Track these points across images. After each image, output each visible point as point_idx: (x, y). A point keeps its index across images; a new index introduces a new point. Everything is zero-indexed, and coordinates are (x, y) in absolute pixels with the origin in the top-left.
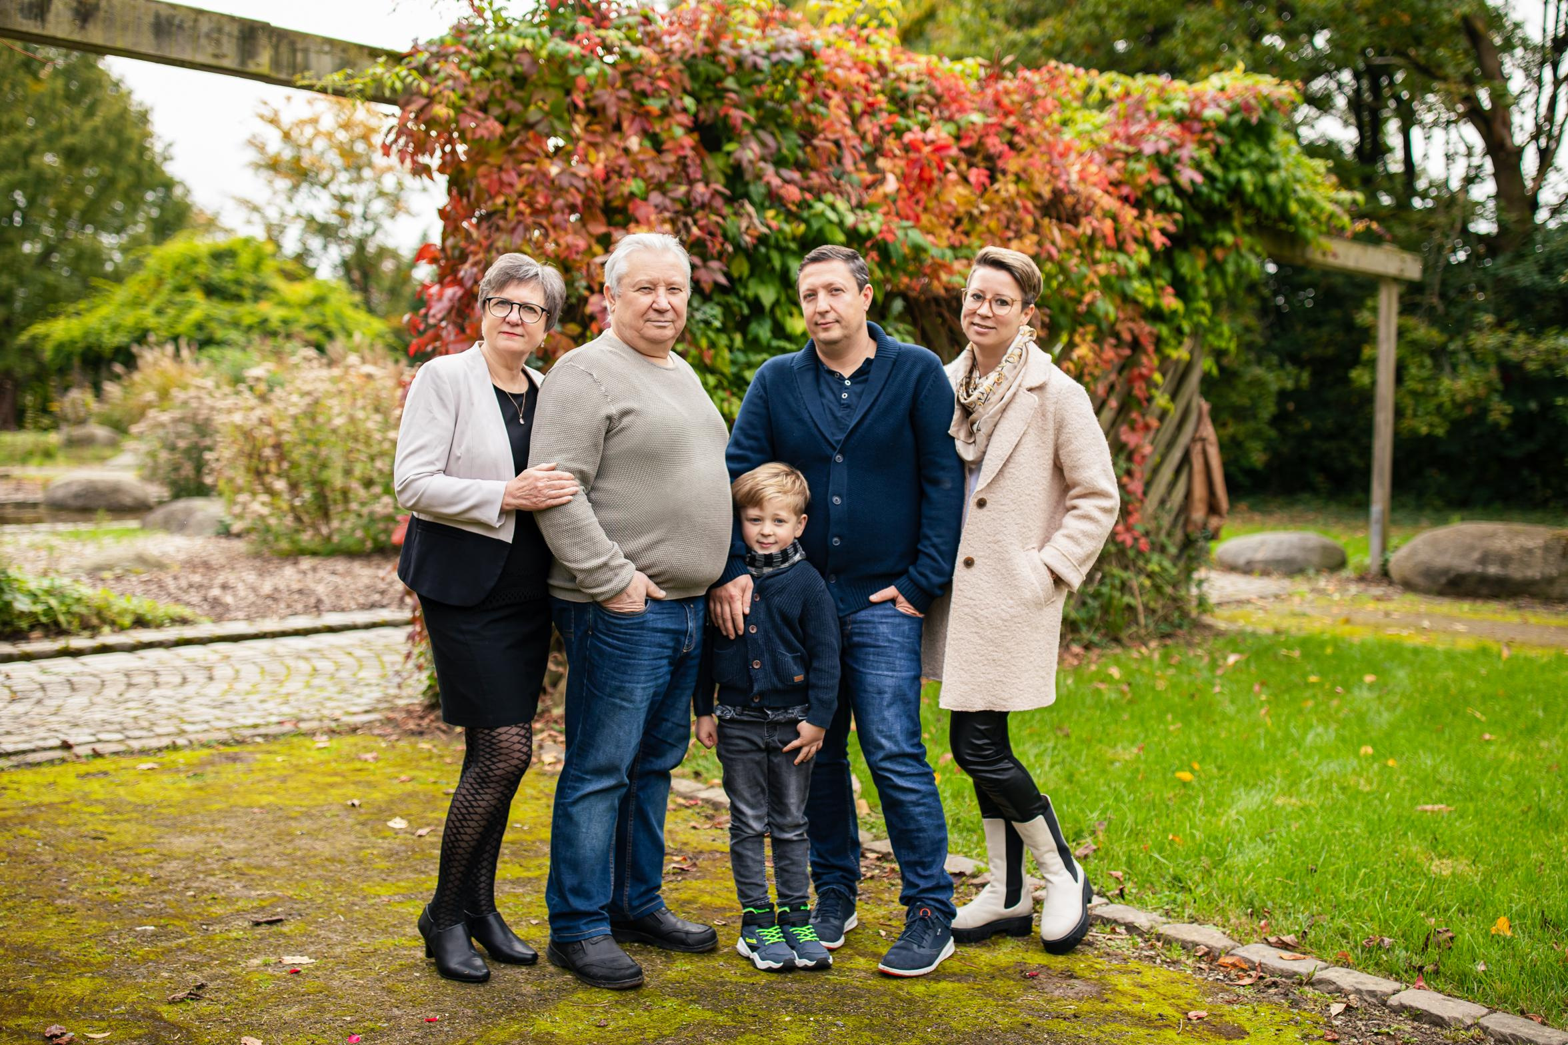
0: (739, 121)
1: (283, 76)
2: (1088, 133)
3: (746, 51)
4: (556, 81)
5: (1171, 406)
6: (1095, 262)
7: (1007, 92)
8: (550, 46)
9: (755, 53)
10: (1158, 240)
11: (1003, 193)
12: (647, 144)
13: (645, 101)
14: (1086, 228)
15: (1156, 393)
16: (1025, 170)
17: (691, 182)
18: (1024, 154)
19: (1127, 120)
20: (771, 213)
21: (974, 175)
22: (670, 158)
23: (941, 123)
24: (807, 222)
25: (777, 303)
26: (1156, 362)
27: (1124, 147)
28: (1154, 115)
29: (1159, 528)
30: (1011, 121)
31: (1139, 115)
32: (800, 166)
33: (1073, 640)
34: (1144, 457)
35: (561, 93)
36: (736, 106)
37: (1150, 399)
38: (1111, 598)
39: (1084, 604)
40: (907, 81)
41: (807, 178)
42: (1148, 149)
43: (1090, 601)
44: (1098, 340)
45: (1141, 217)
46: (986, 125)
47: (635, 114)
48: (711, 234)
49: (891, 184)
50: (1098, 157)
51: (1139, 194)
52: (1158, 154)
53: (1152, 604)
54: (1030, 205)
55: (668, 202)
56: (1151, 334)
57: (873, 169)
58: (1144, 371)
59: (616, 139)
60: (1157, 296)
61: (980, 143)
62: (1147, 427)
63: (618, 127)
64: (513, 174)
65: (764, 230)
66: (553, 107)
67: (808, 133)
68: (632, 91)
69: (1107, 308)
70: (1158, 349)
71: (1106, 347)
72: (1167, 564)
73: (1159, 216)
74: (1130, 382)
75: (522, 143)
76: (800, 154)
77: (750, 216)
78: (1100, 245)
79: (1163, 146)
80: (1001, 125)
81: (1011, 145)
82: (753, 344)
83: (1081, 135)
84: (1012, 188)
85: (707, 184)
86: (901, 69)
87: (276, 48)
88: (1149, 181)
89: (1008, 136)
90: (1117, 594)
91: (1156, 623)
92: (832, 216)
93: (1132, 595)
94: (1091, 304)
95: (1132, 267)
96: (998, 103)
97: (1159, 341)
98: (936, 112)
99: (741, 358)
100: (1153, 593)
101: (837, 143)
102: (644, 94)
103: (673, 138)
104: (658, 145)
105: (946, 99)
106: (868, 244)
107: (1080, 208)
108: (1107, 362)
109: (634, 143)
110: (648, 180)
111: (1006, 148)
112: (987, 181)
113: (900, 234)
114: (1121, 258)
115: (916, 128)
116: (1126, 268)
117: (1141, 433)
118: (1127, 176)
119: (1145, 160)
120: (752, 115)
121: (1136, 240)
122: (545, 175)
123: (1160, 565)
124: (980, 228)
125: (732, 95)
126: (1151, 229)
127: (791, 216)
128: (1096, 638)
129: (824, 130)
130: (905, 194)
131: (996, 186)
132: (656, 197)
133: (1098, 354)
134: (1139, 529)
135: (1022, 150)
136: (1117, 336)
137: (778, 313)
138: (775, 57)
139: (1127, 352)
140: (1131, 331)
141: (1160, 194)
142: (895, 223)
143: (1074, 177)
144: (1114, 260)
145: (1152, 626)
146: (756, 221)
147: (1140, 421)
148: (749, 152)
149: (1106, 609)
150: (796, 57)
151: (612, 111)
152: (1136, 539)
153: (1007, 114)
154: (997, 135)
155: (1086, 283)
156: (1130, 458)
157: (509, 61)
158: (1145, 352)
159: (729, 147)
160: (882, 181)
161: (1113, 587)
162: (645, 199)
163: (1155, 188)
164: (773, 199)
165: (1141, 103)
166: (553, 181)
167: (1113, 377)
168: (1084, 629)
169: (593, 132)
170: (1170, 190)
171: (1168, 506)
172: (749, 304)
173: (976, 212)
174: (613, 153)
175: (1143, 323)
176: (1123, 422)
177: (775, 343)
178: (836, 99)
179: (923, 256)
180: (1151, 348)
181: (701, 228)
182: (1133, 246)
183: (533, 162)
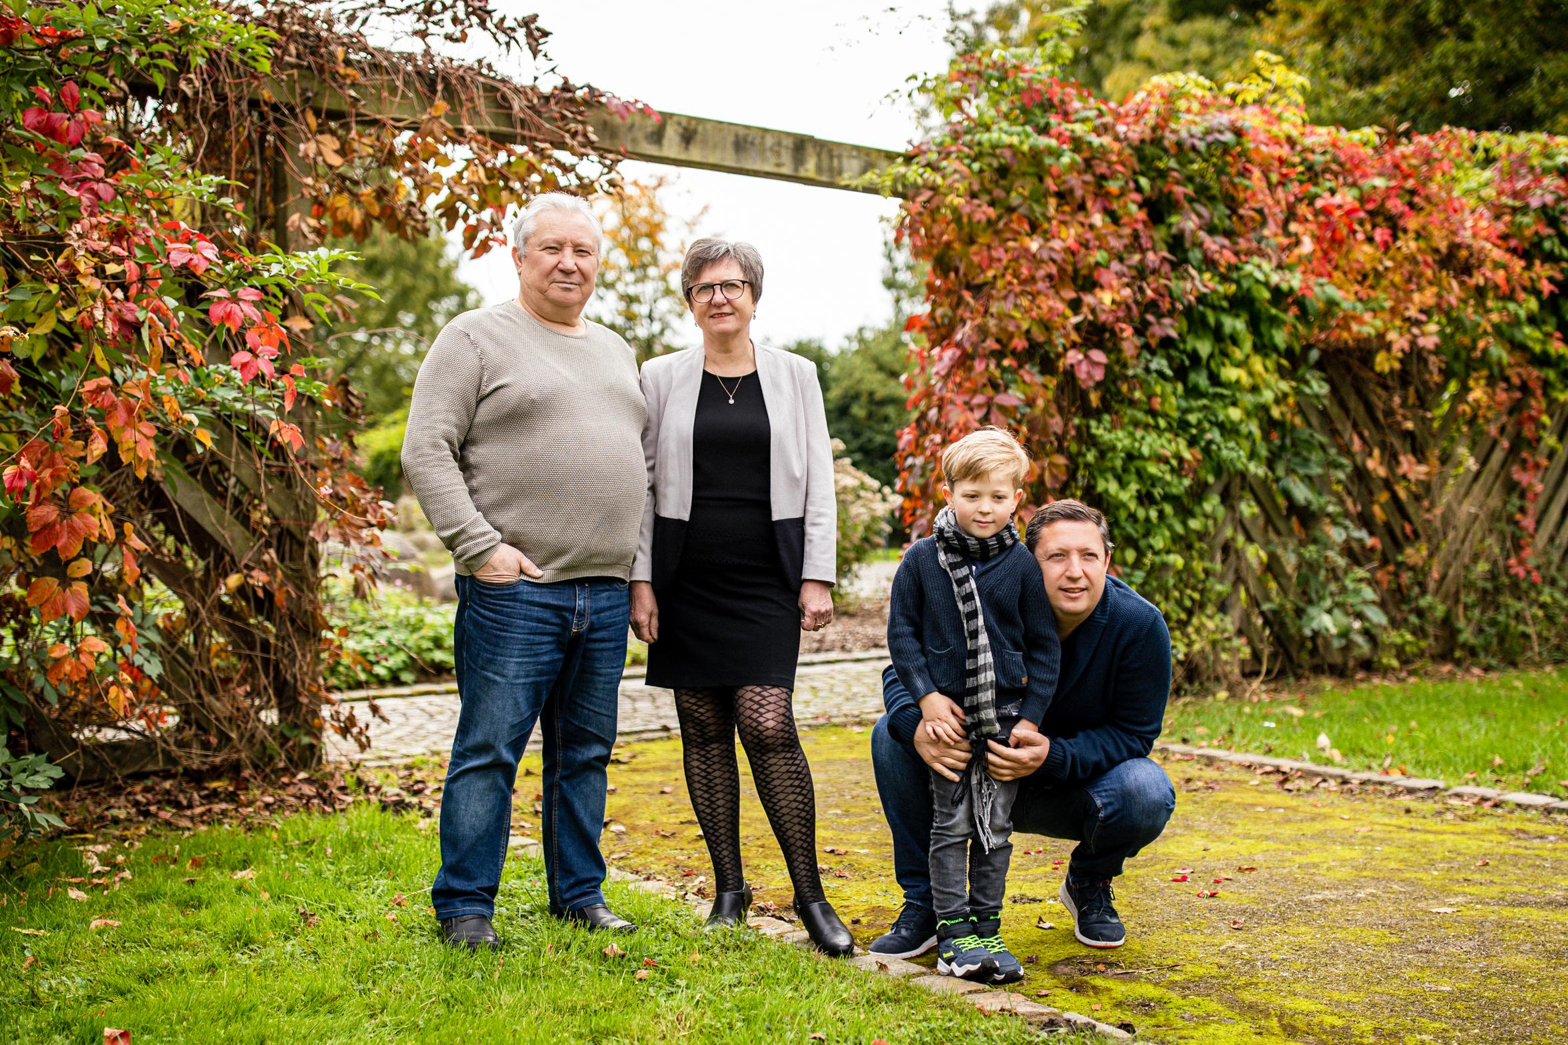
0: (1181, 197)
1: (824, 178)
2: (1477, 190)
3: (1184, 134)
4: (1031, 170)
5: (1560, 447)
6: (1488, 311)
7: (1404, 157)
8: (1031, 140)
9: (1192, 136)
10: (1546, 287)
11: (1404, 250)
12: (1108, 219)
13: (1105, 183)
14: (1478, 279)
15: (1545, 435)
16: (1424, 228)
17: (1143, 251)
18: (1423, 214)
19: (1512, 176)
20: (1207, 276)
21: (1380, 234)
22: (1127, 231)
23: (1346, 189)
24: (1238, 283)
25: (1211, 356)
26: (1544, 405)
27: (1510, 202)
28: (1538, 170)
29: (1550, 563)
30: (1410, 184)
31: (1523, 171)
32: (1228, 234)
33: (1473, 664)
34: (1536, 495)
35: (1035, 180)
36: (1178, 183)
37: (1539, 439)
38: (1507, 626)
39: (1481, 631)
40: (1313, 152)
41: (1236, 243)
42: (1535, 203)
43: (1487, 629)
44: (1491, 382)
45: (1529, 267)
46: (1388, 188)
47: (1096, 195)
48: (1161, 295)
49: (1307, 246)
50: (1487, 213)
51: (1526, 245)
52: (1544, 207)
53: (1545, 633)
54: (1430, 259)
55: (1125, 269)
56: (1538, 378)
57: (1287, 234)
58: (1533, 413)
59: (1081, 217)
60: (1544, 343)
61: (1382, 205)
62: (1537, 466)
63: (1082, 207)
64: (1001, 250)
65: (1204, 290)
66: (1032, 193)
67: (1232, 204)
68: (1094, 175)
69: (1499, 352)
70: (1545, 394)
71: (1498, 390)
72: (1558, 596)
73: (1547, 266)
74: (1520, 424)
75: (1006, 224)
76: (1227, 222)
77: (1193, 278)
78: (1491, 295)
79: (1549, 199)
80: (1401, 188)
81: (1411, 205)
82: (1193, 392)
83: (1468, 192)
84: (1413, 245)
85: (1155, 252)
86: (1308, 142)
87: (819, 155)
88: (1536, 233)
89: (1407, 198)
90: (1513, 623)
91: (1549, 651)
92: (1260, 277)
93: (1526, 624)
94: (1485, 351)
95: (1522, 314)
96: (1397, 166)
97: (1546, 385)
98: (1341, 179)
99: (1184, 404)
100: (1546, 623)
101: (1260, 212)
102: (1103, 177)
103: (1129, 214)
104: (1115, 219)
105: (1348, 166)
106: (1290, 300)
107: (1473, 261)
108: (1500, 404)
109: (1098, 219)
110: (1110, 250)
111: (1407, 209)
112: (1390, 240)
113: (1317, 290)
114: (1512, 306)
115: (1327, 195)
116: (1517, 316)
117: (1531, 473)
118: (1514, 229)
119: (1532, 214)
120: (1190, 190)
121: (1524, 289)
122: (1027, 250)
123: (1552, 596)
124: (1385, 282)
125: (1175, 174)
126: (1540, 278)
127: (1224, 279)
128: (1494, 662)
129: (1246, 200)
130: (1319, 254)
131: (1399, 243)
132: (1115, 266)
133: (1492, 397)
134: (1532, 562)
135: (1422, 209)
136: (1506, 379)
137: (1213, 365)
138: (1210, 138)
139: (1518, 395)
140: (1519, 375)
141: (1547, 245)
142: (1312, 280)
143: (1468, 233)
144: (1505, 308)
145: (1545, 654)
146: (1197, 283)
147: (1531, 460)
148: (1189, 224)
149: (1502, 639)
150: (1228, 137)
151: (1079, 193)
152: (1528, 572)
153: (1407, 177)
154: (1397, 196)
155: (1480, 331)
156: (1522, 496)
157: (994, 155)
158: (1533, 395)
159: (1174, 219)
160: (1298, 243)
161: (1508, 615)
162: (1107, 267)
163: (1542, 239)
164: (1209, 263)
165: (1523, 159)
166: (1034, 256)
167: (1504, 419)
168: (1482, 655)
169: (1063, 213)
170: (1556, 241)
171: (1557, 541)
172: (1188, 356)
173: (1380, 268)
174: (1080, 230)
175: (1530, 368)
176: (1513, 462)
177: (1211, 390)
178: (1257, 173)
179: (1335, 309)
180: (1539, 392)
181: (1154, 291)
182: (1522, 296)
183: (1015, 240)
